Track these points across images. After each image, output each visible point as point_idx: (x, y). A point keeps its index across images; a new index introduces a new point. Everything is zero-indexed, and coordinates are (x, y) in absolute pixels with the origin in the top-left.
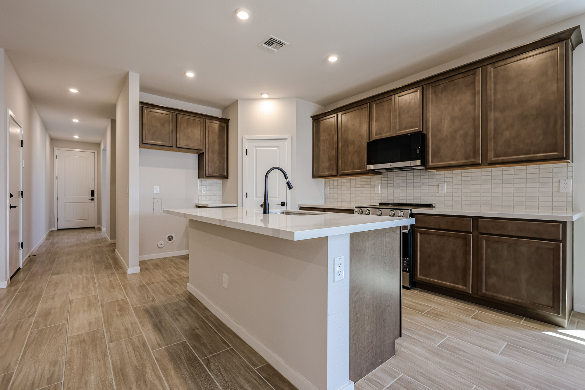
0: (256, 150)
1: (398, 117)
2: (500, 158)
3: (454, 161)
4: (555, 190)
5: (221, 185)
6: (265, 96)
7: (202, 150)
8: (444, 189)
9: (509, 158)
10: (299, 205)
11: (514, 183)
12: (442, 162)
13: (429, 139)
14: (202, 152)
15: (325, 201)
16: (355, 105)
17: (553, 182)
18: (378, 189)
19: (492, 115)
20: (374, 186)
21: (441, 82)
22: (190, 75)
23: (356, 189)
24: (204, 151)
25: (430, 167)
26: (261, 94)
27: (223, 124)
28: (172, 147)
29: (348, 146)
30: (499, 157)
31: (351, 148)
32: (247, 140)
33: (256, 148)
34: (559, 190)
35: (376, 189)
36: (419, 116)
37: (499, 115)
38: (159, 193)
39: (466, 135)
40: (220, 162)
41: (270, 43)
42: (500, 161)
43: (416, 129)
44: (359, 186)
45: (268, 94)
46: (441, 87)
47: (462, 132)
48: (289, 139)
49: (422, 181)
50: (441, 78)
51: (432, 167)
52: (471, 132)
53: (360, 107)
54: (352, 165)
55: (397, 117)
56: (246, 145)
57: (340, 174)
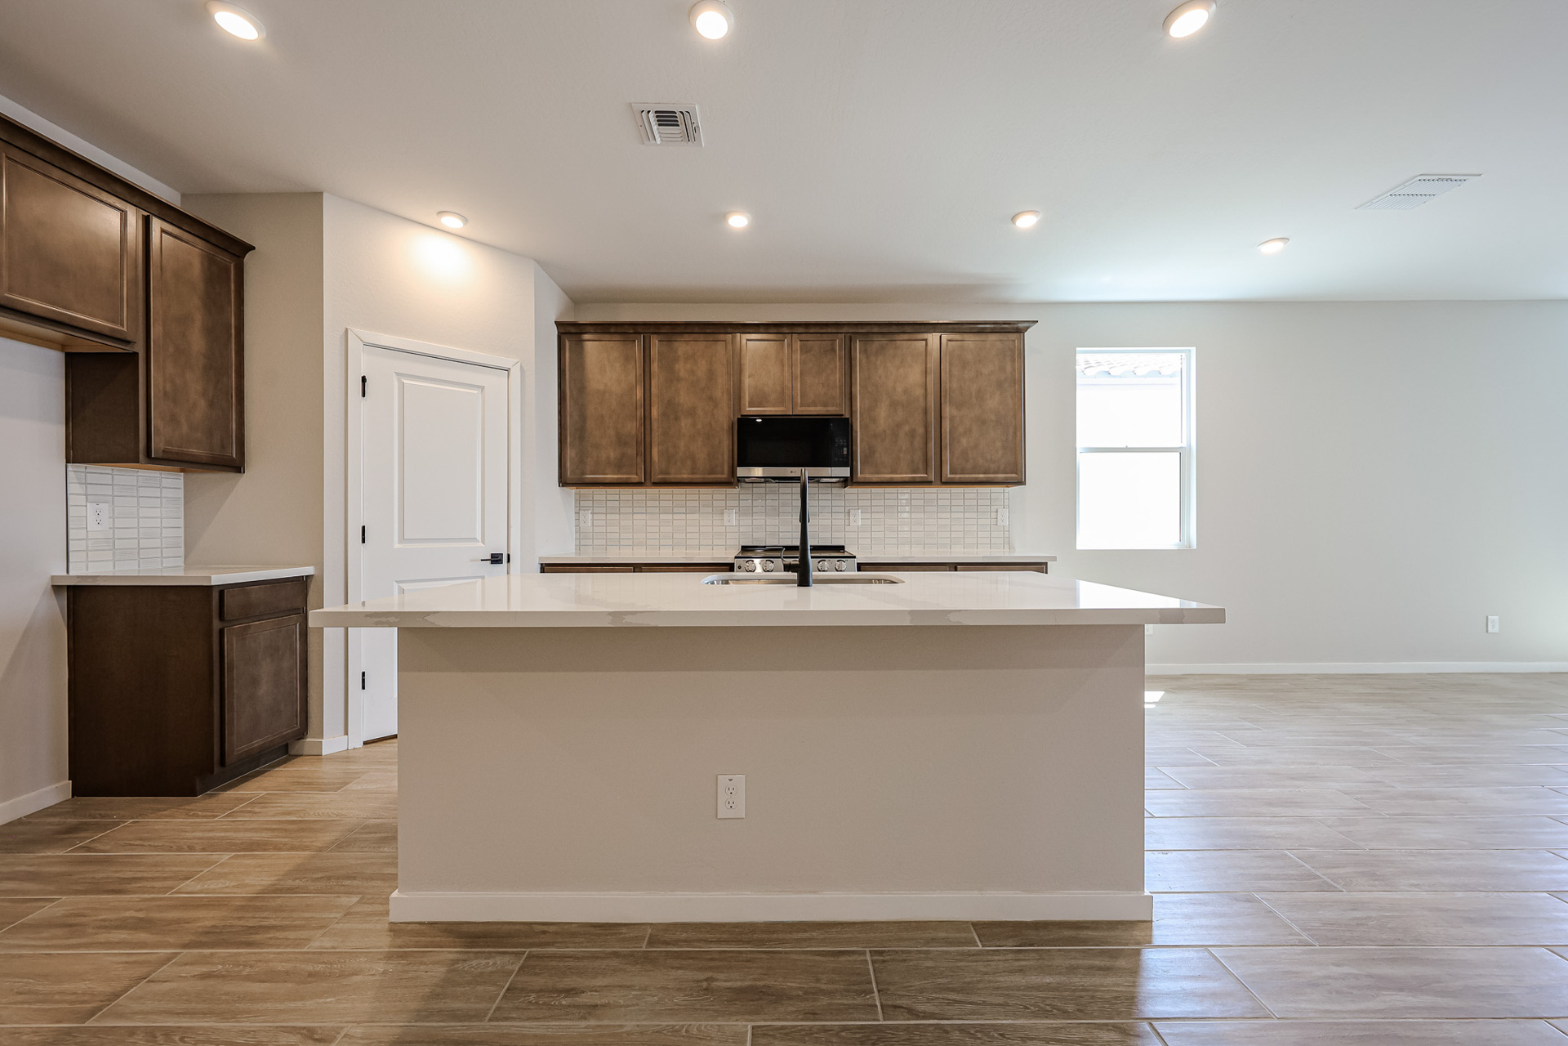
0: (402, 386)
1: (799, 379)
2: (958, 476)
3: (897, 474)
4: (993, 521)
5: (181, 494)
6: (452, 222)
7: (127, 342)
8: (858, 519)
9: (967, 476)
10: (540, 558)
11: (951, 512)
12: (878, 473)
13: (857, 432)
14: (129, 349)
15: (579, 547)
16: (697, 330)
17: (991, 512)
18: (731, 518)
19: (947, 410)
20: (723, 510)
21: (875, 337)
23: (676, 516)
24: (139, 348)
25: (859, 480)
26: (441, 213)
27: (223, 258)
29: (677, 419)
30: (956, 474)
31: (685, 424)
32: (372, 346)
33: (399, 380)
34: (997, 521)
35: (726, 516)
36: (841, 386)
37: (955, 412)
39: (912, 434)
40: (211, 405)
41: (667, 118)
42: (957, 480)
43: (832, 410)
44: (683, 510)
45: (465, 220)
46: (876, 345)
47: (907, 428)
48: (515, 372)
49: (821, 503)
50: (876, 330)
51: (862, 480)
52: (921, 430)
53: (711, 337)
54: (689, 463)
55: (797, 379)
56: (362, 363)
57: (656, 481)
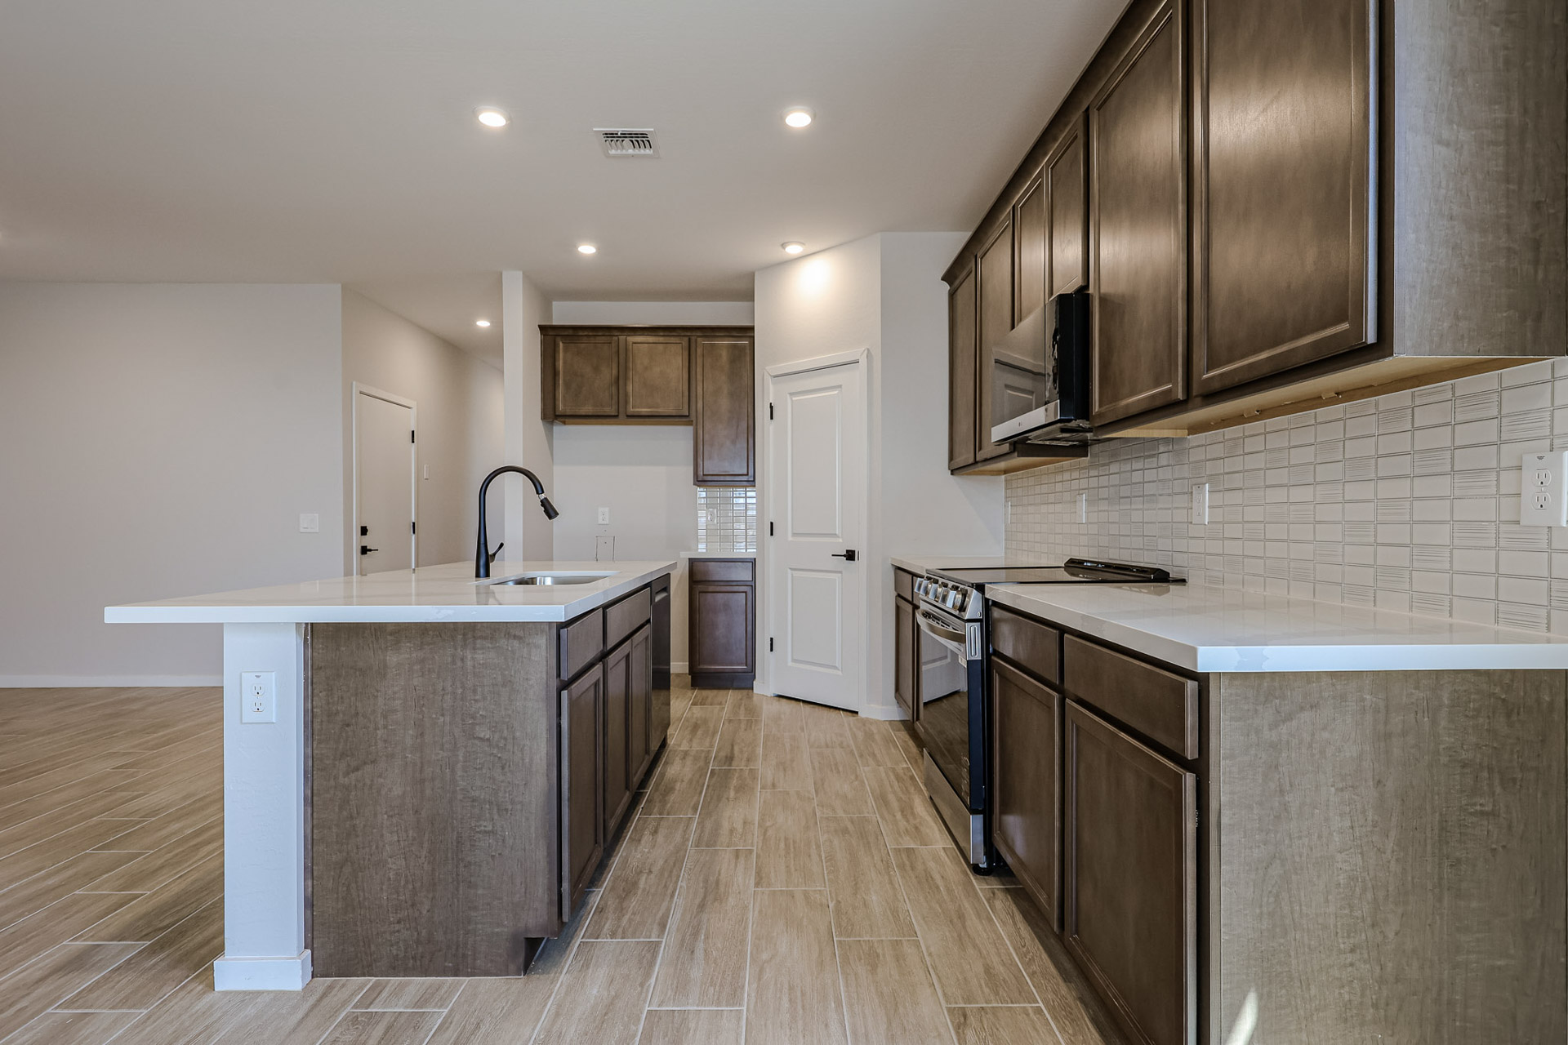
0: (793, 402)
6: (794, 250)
14: (689, 419)
15: (1006, 550)
18: (1082, 510)
20: (1076, 496)
22: (587, 249)
24: (693, 418)
26: (783, 246)
27: (741, 342)
28: (617, 416)
32: (775, 377)
33: (791, 399)
35: (1078, 506)
38: (608, 523)
40: (733, 442)
45: (802, 244)
48: (863, 362)
56: (772, 393)
57: (979, 458)
